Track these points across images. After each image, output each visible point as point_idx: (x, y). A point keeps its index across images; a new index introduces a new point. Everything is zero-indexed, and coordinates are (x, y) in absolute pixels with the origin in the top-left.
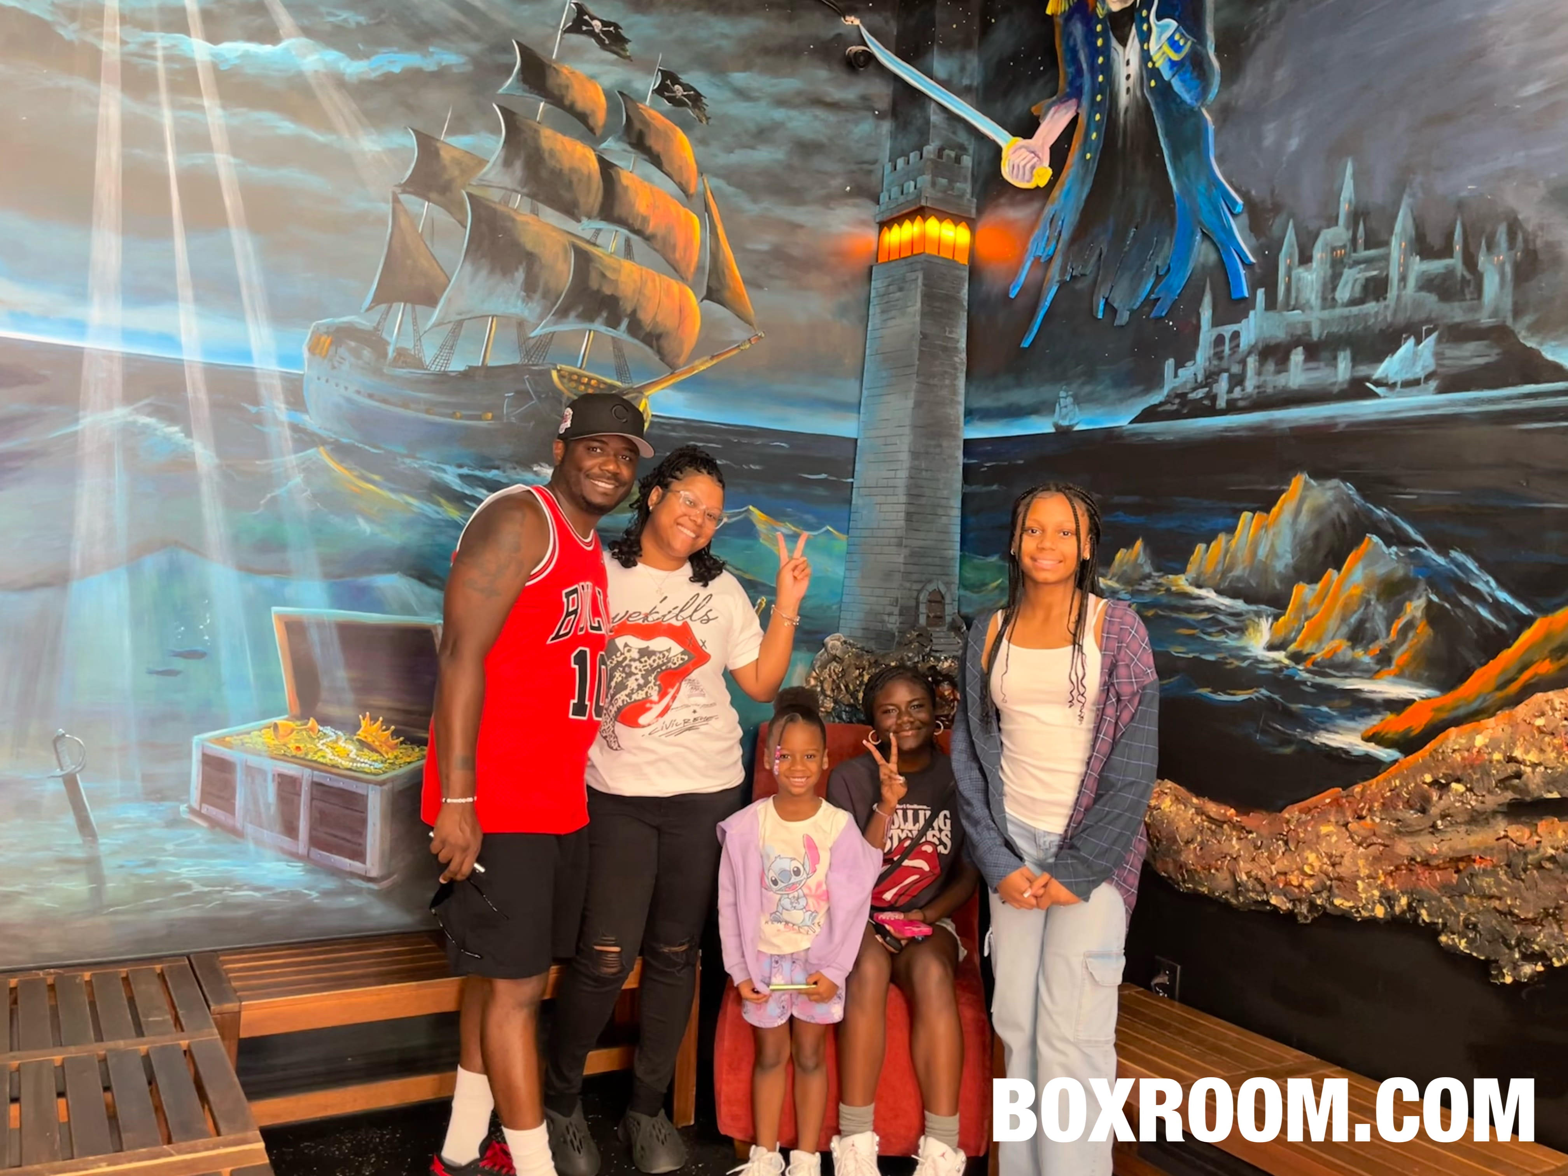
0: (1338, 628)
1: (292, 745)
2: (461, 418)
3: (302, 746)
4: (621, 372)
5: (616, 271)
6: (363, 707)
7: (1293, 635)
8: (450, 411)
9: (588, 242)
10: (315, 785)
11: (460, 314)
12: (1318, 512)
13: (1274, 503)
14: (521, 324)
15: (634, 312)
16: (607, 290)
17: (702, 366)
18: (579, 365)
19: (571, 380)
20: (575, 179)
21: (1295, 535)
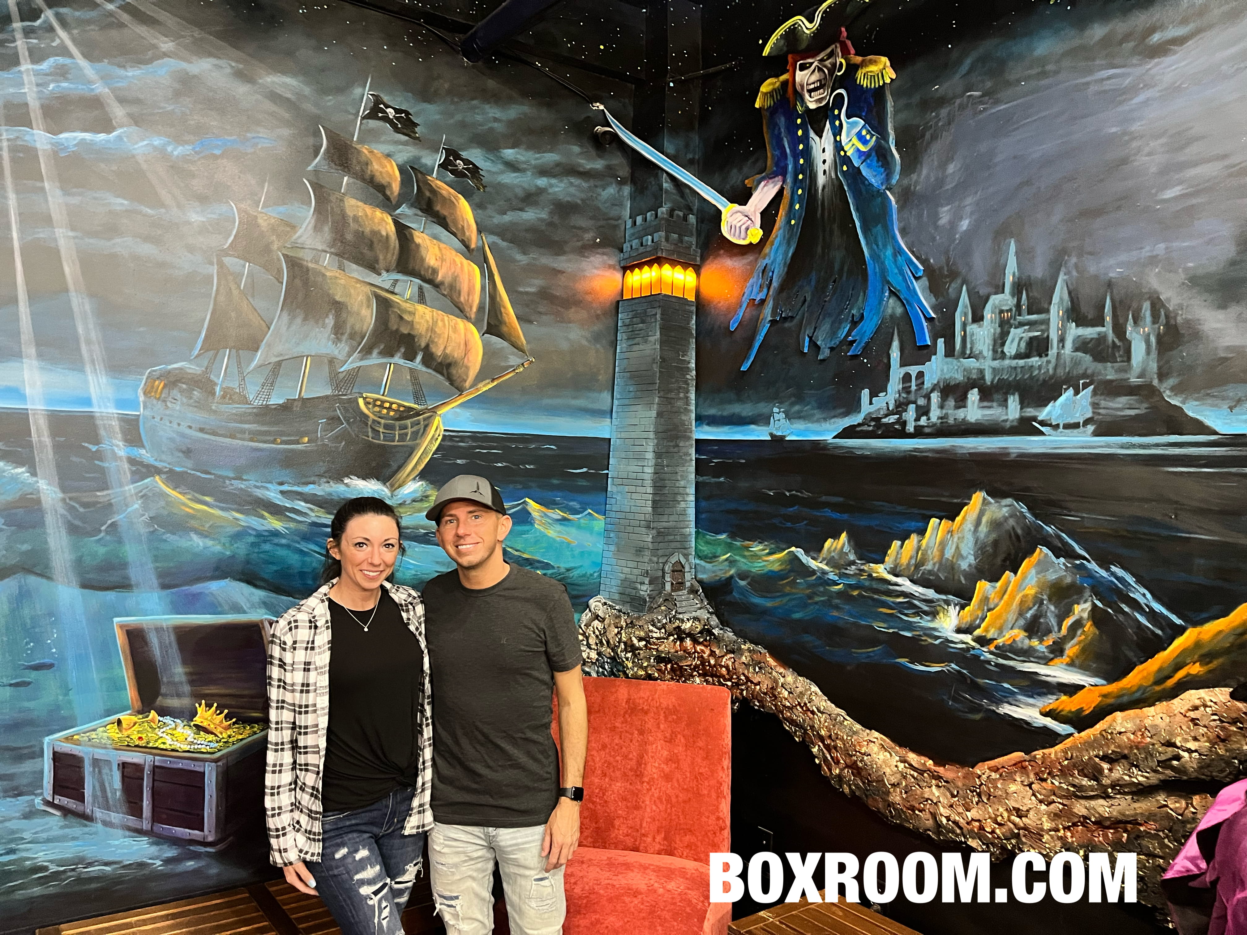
0: (1016, 620)
1: (135, 737)
2: (281, 443)
3: (144, 736)
4: (418, 397)
5: (412, 314)
6: (198, 697)
7: (978, 622)
8: (272, 438)
9: (387, 291)
10: (155, 768)
11: (277, 356)
12: (996, 525)
13: (958, 514)
14: (332, 361)
15: (427, 346)
16: (405, 330)
17: (485, 387)
18: (382, 393)
19: (375, 405)
20: (375, 240)
21: (976, 543)
